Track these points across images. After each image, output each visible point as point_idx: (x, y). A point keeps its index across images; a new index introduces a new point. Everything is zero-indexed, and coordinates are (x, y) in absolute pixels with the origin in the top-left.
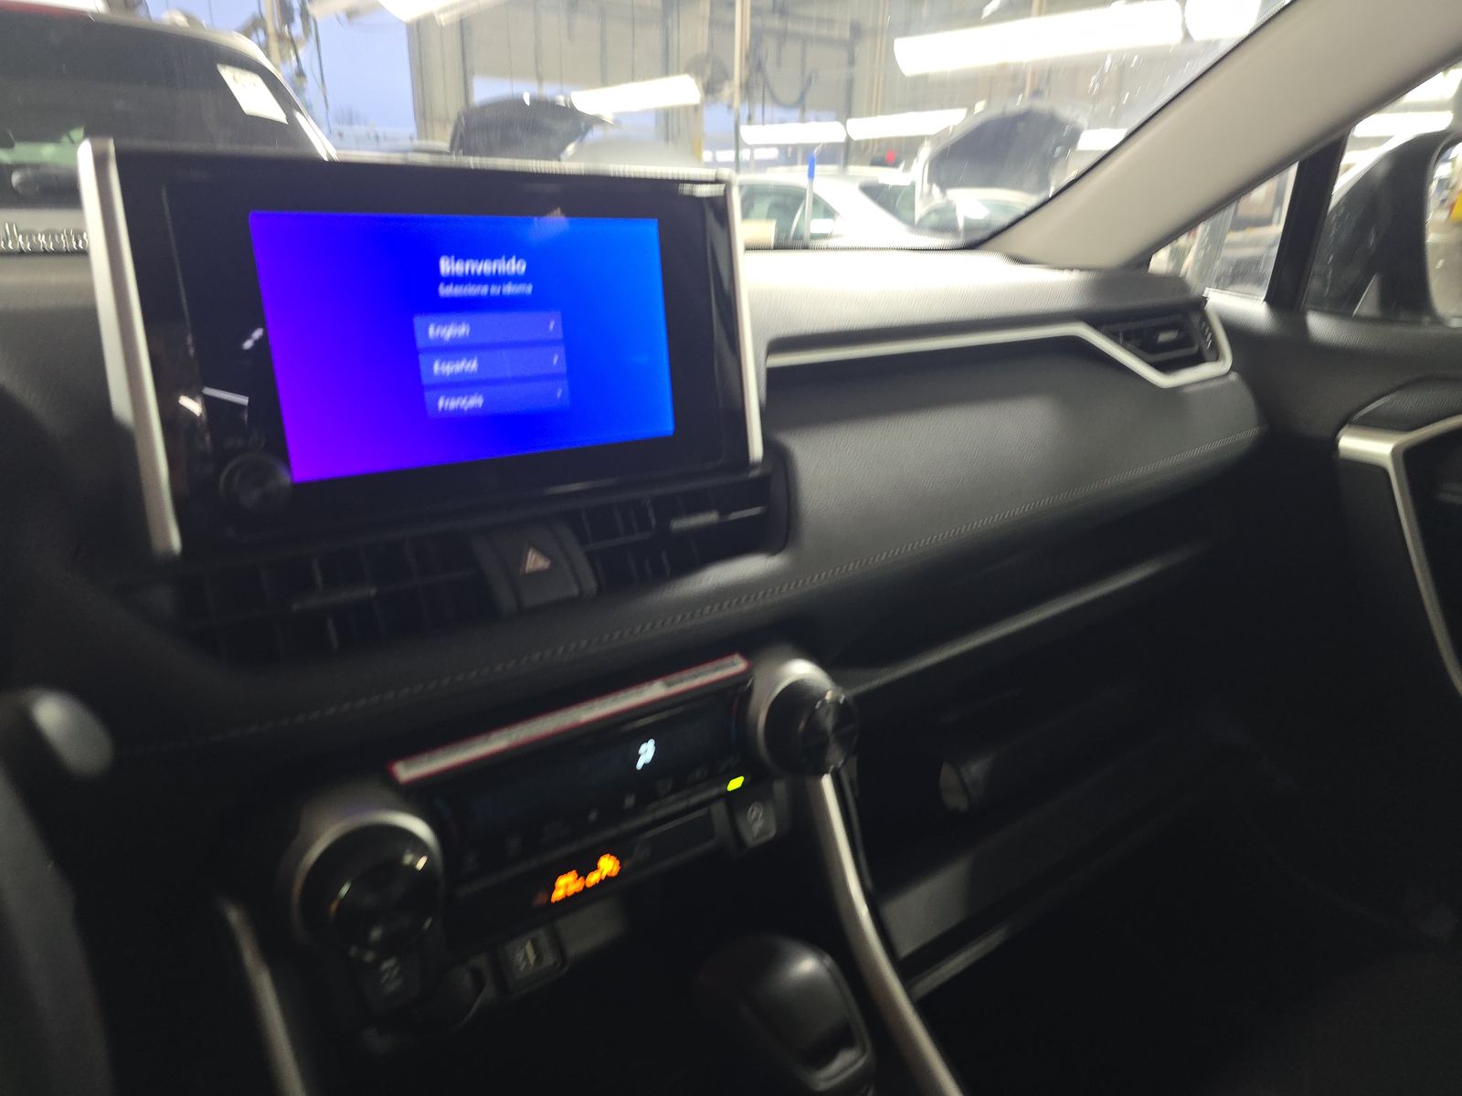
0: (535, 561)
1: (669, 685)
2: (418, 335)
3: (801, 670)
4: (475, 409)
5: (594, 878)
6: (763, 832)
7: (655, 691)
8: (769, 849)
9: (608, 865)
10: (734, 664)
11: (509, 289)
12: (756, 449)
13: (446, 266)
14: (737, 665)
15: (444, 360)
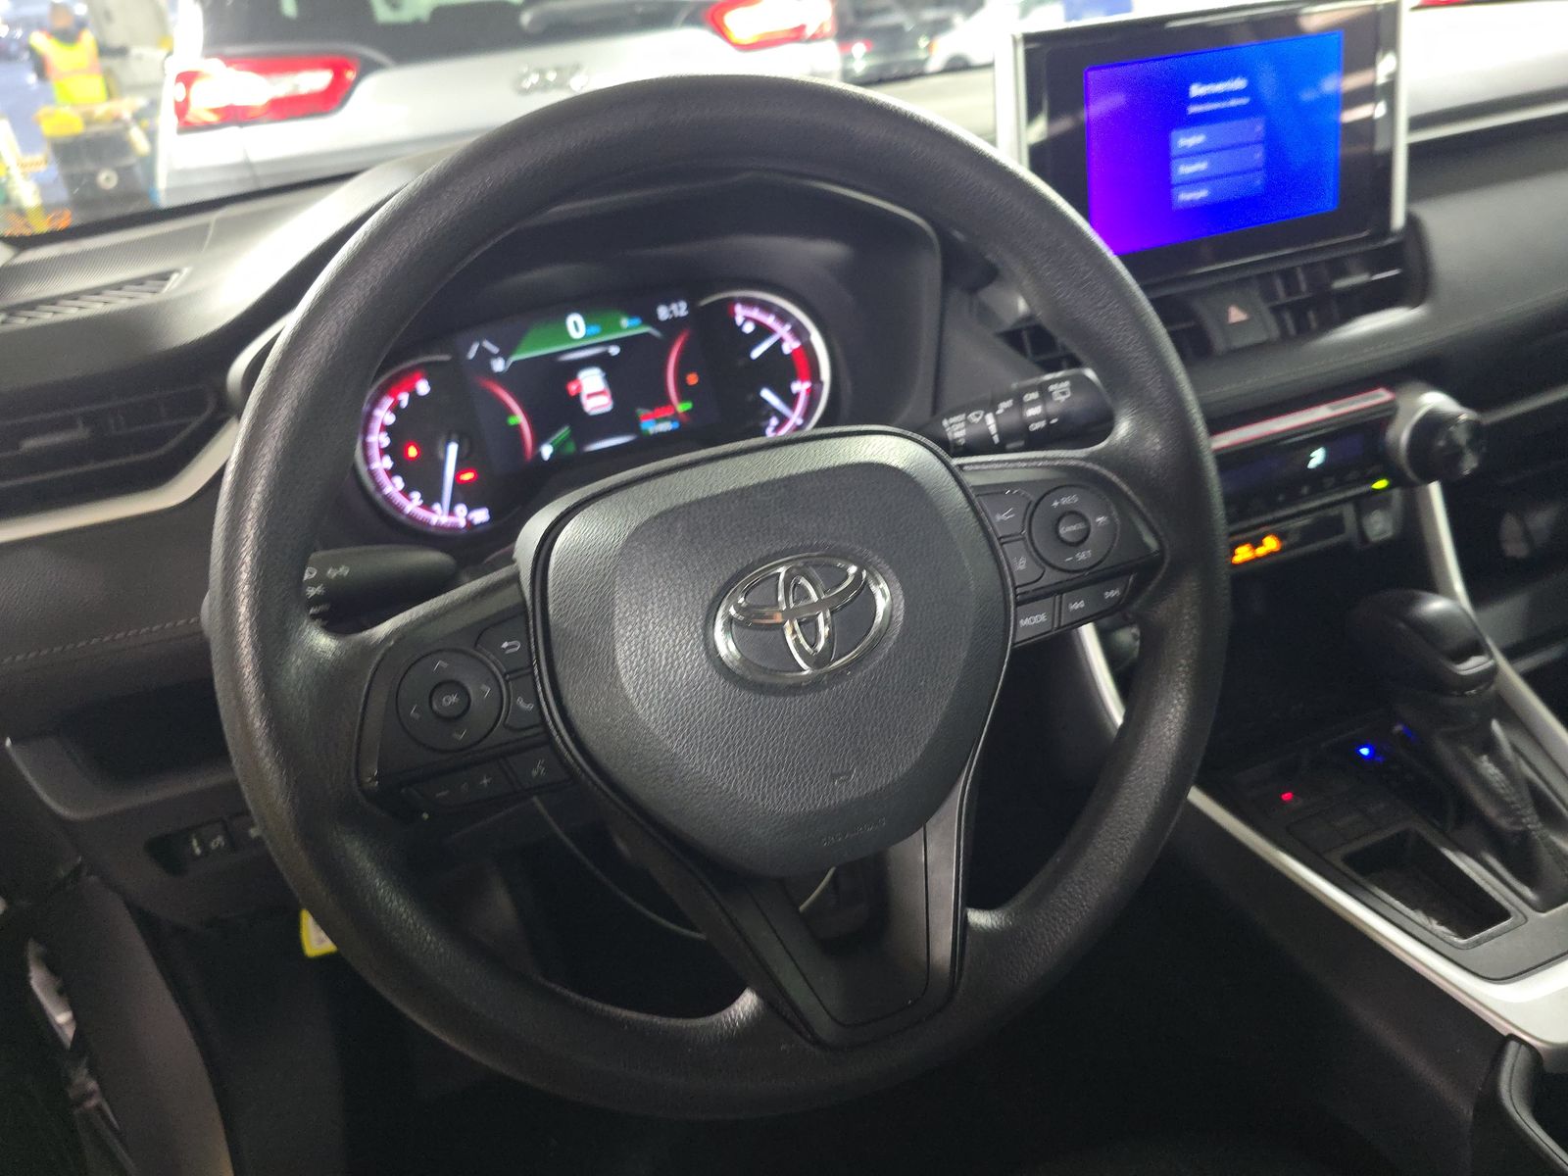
0: (1236, 315)
1: (1334, 409)
2: (1173, 144)
3: (1435, 400)
4: (1201, 200)
5: (1261, 551)
6: (1383, 532)
7: (1322, 413)
8: (1385, 546)
9: (1270, 544)
10: (1378, 396)
11: (1234, 103)
12: (1398, 220)
13: (1196, 90)
14: (1382, 396)
15: (1187, 163)
